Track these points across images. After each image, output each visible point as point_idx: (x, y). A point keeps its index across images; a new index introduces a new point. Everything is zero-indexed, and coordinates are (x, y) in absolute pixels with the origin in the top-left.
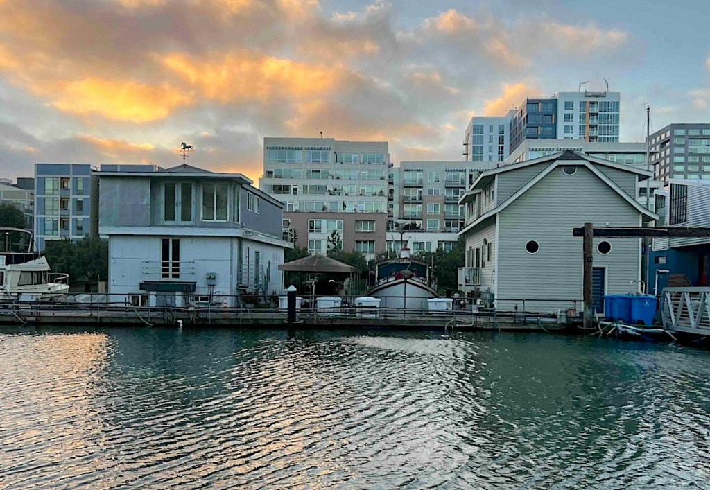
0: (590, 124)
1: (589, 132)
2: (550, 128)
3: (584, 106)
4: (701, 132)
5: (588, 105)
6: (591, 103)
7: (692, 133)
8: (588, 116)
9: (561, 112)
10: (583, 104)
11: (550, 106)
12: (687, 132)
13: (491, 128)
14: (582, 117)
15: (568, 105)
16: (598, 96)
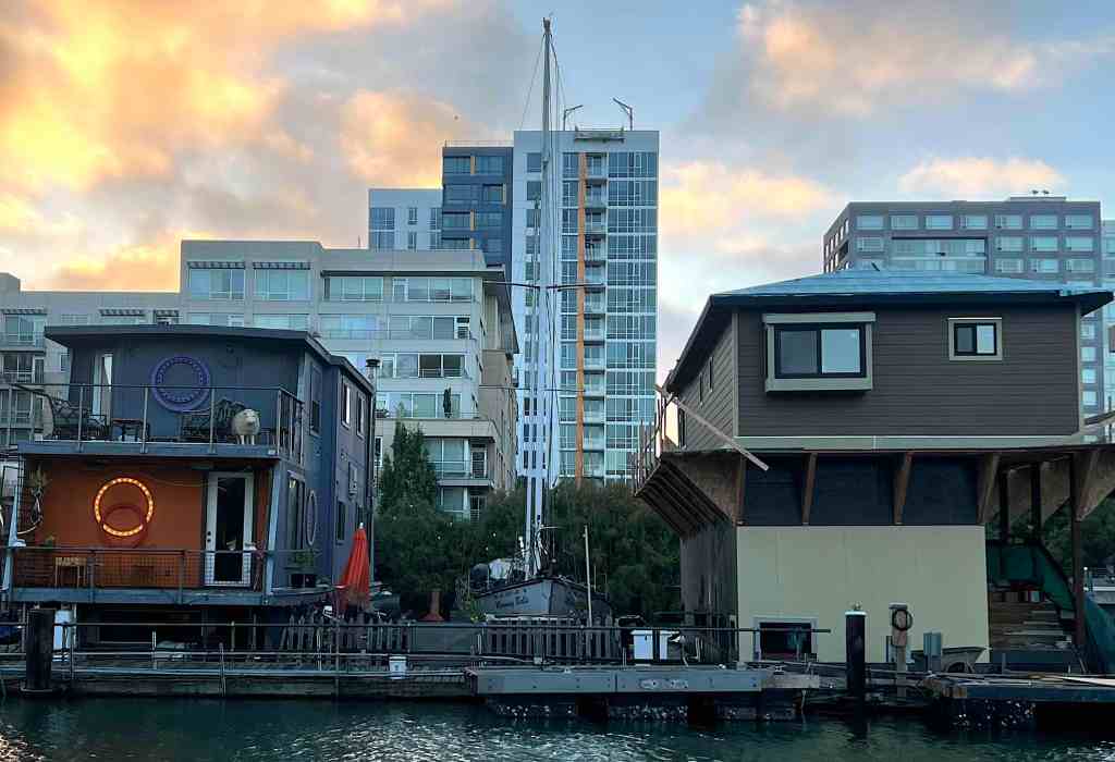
0: (588, 205)
1: (584, 225)
2: (498, 217)
3: (575, 165)
4: (922, 223)
5: (582, 161)
6: (588, 155)
7: (899, 224)
8: (582, 186)
9: (521, 178)
10: (571, 159)
11: (497, 164)
12: (888, 222)
13: (413, 213)
14: (570, 190)
15: (537, 162)
16: (605, 140)
